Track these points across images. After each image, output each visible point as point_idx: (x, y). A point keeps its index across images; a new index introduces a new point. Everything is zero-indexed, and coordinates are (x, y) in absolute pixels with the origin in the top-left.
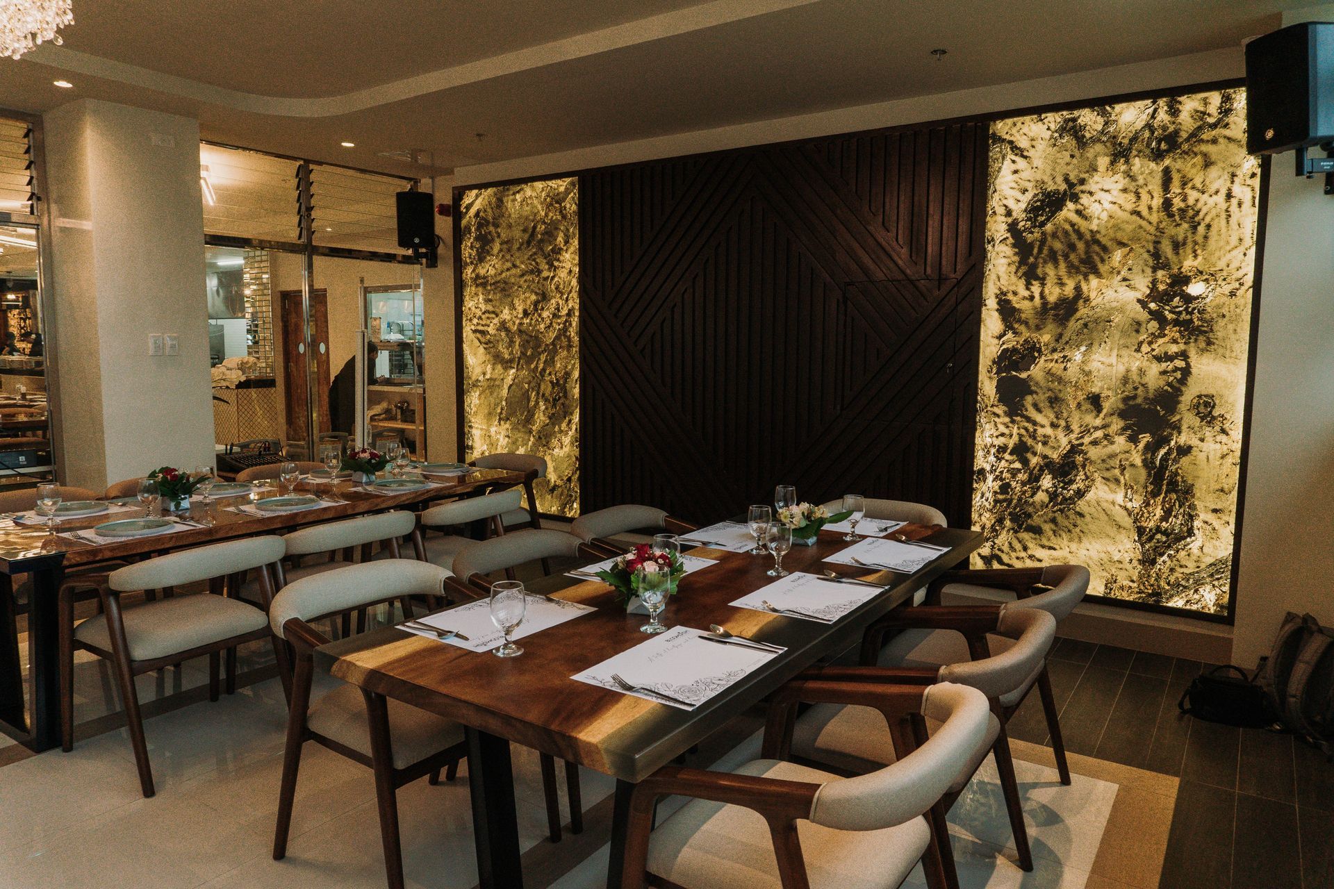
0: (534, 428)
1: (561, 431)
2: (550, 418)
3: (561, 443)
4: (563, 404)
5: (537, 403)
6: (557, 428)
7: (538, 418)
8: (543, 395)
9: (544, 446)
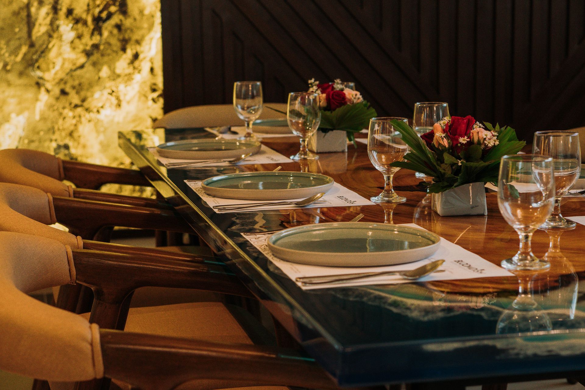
0: (48, 76)
1: (115, 76)
2: (88, 54)
3: (118, 98)
4: (119, 27)
5: (53, 28)
6: (105, 72)
7: (59, 54)
8: (70, 12)
9: (76, 106)
